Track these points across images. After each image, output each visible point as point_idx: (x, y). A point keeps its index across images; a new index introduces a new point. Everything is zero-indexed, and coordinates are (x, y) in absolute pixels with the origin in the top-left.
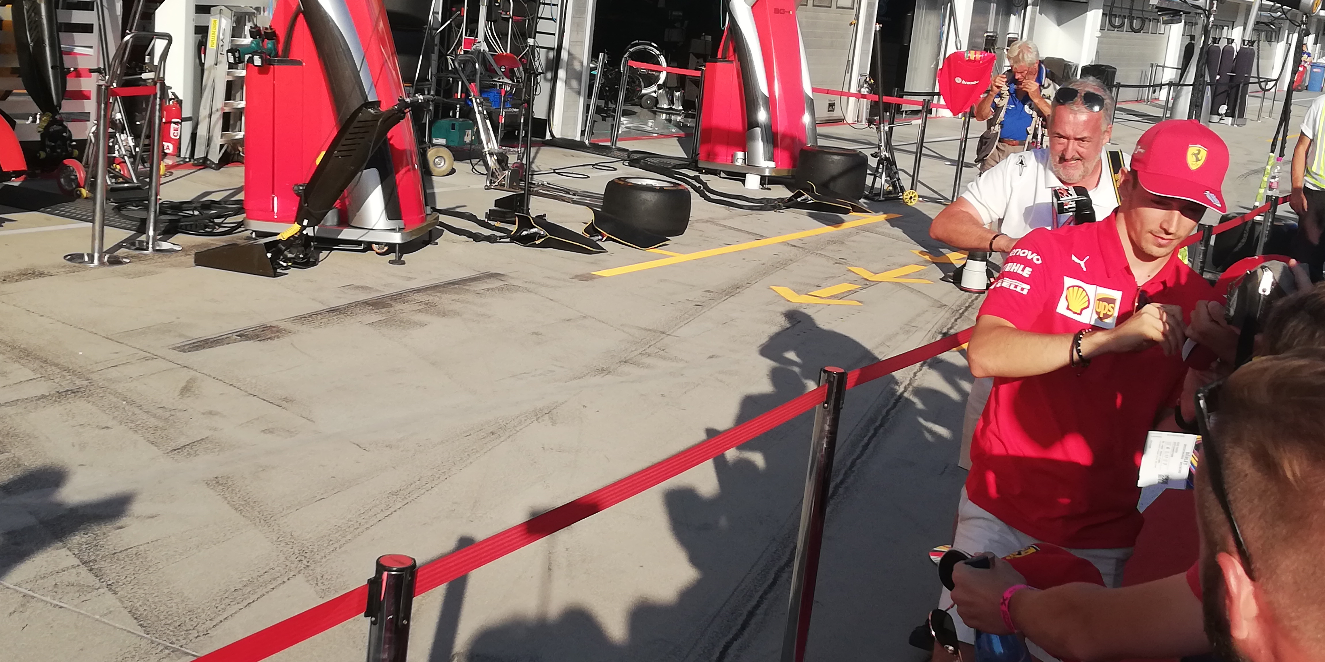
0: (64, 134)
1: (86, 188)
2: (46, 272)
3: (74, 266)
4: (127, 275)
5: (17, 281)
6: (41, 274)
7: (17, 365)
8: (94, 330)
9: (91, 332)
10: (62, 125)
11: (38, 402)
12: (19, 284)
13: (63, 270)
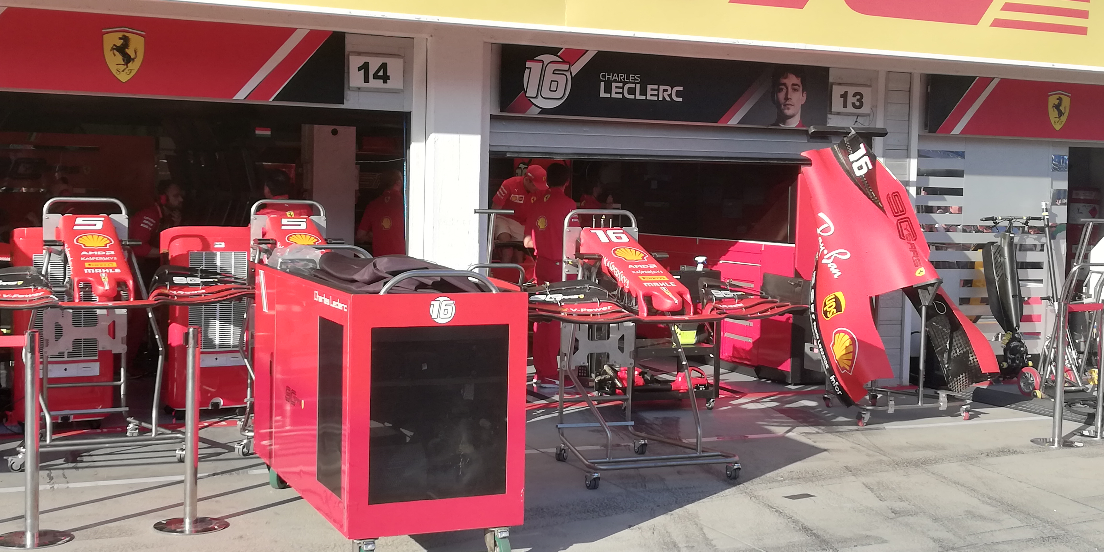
0: (1022, 349)
1: (1041, 390)
2: (1018, 451)
3: (1040, 447)
4: (1084, 456)
5: (997, 456)
6: (1015, 452)
7: (1007, 516)
8: (1062, 494)
9: (1061, 496)
10: (1020, 341)
11: (1028, 543)
12: (998, 458)
13: (1032, 449)
